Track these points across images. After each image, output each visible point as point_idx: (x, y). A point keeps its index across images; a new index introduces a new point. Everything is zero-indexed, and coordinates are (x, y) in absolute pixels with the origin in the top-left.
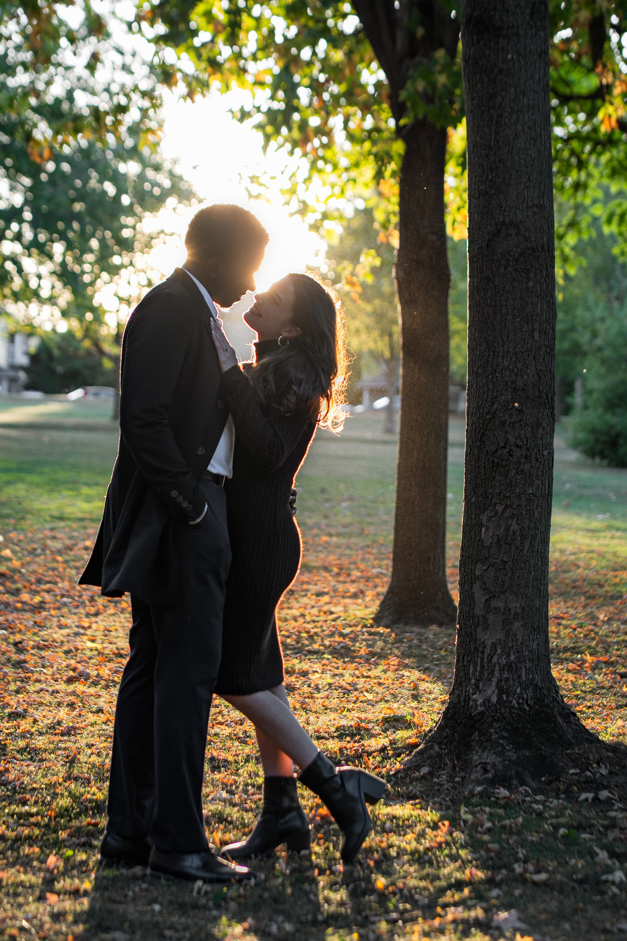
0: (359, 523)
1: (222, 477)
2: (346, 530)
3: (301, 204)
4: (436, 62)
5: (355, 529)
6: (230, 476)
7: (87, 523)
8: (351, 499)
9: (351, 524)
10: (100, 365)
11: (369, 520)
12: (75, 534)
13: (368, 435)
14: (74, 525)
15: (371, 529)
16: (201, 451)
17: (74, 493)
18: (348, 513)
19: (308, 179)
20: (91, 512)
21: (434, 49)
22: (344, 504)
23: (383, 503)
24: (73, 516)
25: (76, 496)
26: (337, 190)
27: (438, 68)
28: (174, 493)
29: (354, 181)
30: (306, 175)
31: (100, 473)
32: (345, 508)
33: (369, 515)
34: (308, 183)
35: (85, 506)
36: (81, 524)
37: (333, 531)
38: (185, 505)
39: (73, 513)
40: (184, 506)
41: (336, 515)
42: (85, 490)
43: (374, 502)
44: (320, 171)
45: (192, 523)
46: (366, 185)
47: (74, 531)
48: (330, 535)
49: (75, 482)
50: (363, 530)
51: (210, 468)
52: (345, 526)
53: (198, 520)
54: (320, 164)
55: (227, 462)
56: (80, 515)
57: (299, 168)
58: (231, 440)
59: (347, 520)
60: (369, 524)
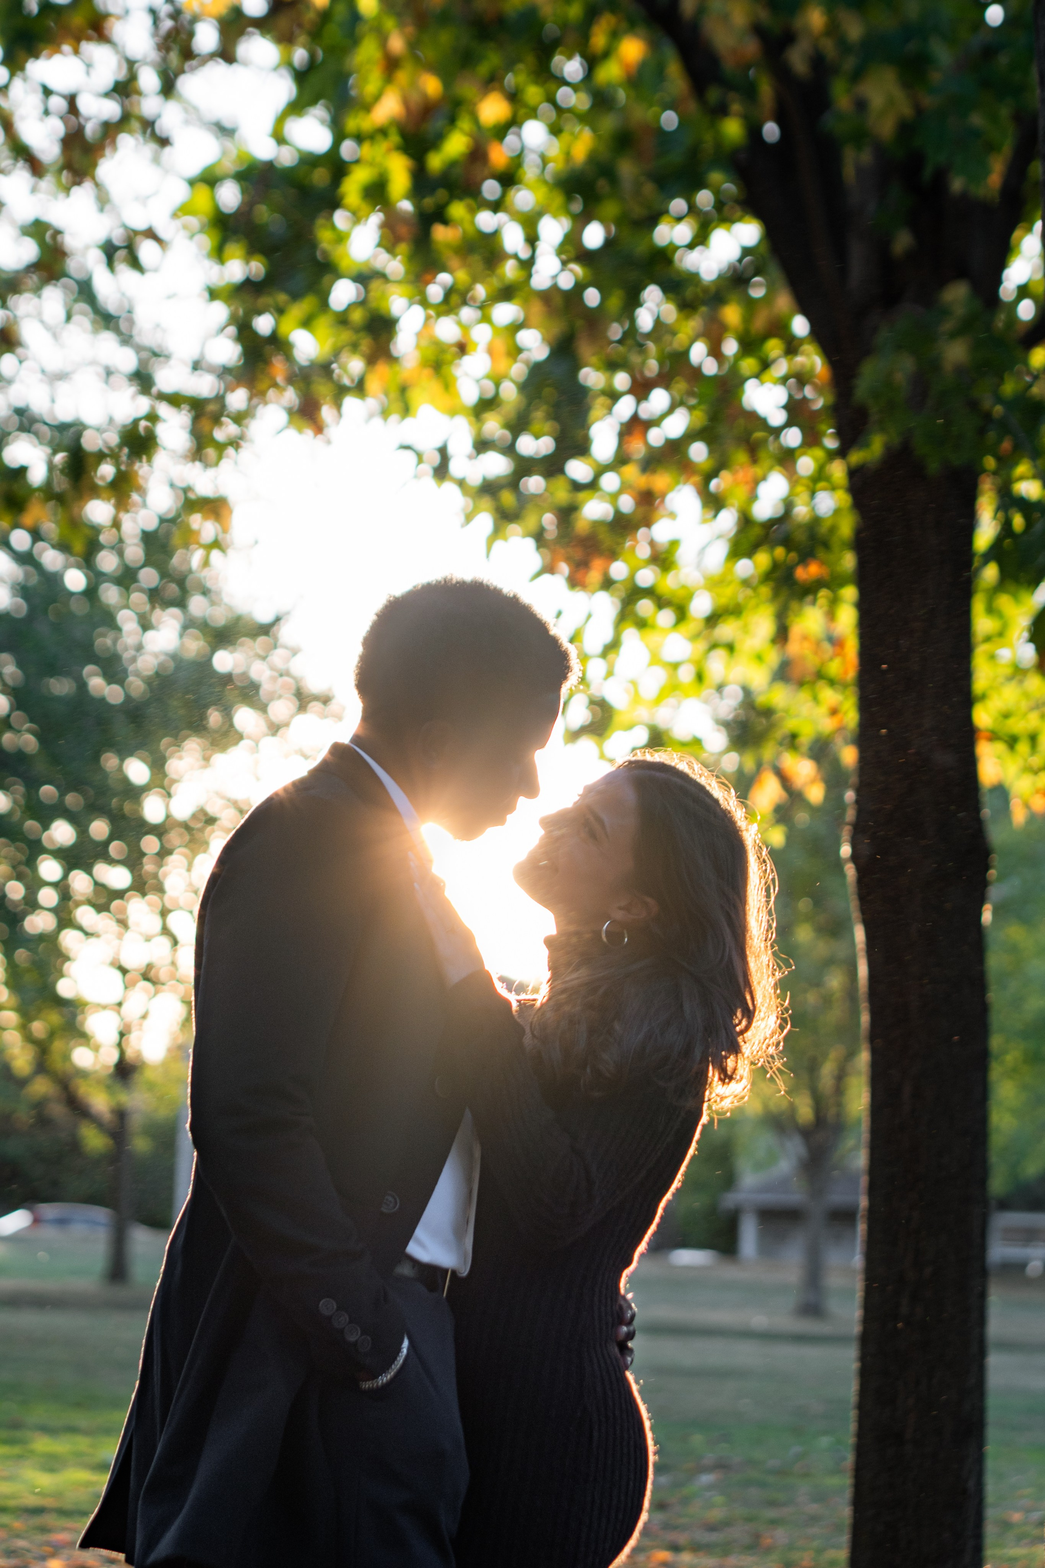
0: (749, 1519)
1: (443, 1271)
2: (714, 1537)
3: (598, 709)
4: (945, 312)
5: (738, 1532)
6: (464, 1271)
7: (50, 1520)
8: (721, 1466)
9: (726, 1523)
10: (75, 1146)
11: (771, 1513)
12: (21, 1543)
13: (759, 1320)
14: (17, 1524)
15: (781, 1535)
16: (390, 1205)
17: (16, 1450)
18: (719, 1499)
19: (612, 647)
20: (58, 1495)
21: (943, 282)
22: (706, 1479)
23: (806, 1475)
24: (12, 1503)
25: (20, 1457)
26: (686, 674)
27: (948, 326)
28: (327, 1306)
29: (730, 647)
30: (607, 635)
31: (78, 1405)
32: (710, 1487)
33: (772, 1504)
34: (611, 656)
35: (44, 1480)
36: (37, 1521)
37: (682, 1538)
38: (353, 1336)
39: (13, 1497)
40: (352, 1338)
41: (686, 1501)
42: (43, 1444)
43: (781, 1472)
44: (642, 624)
45: (367, 1385)
46: (759, 658)
47: (18, 1536)
48: (676, 1548)
49: (16, 1425)
50: (757, 1536)
51: (413, 1249)
52: (712, 1528)
53: (385, 1379)
54: (645, 607)
55: (459, 1233)
56: (32, 1501)
57: (589, 616)
58: (469, 1180)
59: (716, 1515)
60: (774, 1523)
